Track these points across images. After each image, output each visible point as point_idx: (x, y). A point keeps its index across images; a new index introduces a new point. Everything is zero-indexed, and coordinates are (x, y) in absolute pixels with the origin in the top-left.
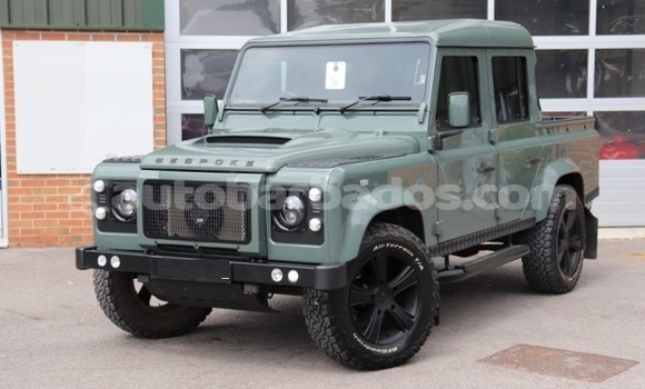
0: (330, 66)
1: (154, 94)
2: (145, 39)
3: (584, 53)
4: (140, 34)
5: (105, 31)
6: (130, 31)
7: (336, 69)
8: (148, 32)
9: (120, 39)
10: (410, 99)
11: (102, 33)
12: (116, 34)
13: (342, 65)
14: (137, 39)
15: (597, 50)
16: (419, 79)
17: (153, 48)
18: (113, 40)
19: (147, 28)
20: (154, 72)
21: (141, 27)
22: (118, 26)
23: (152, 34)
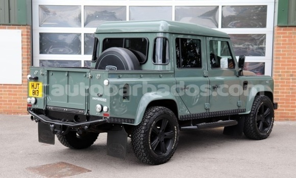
1: (22, 51)
2: (19, 28)
4: (17, 26)
6: (13, 25)
9: (8, 28)
12: (7, 26)
14: (15, 28)
17: (22, 32)
19: (19, 24)
20: (22, 42)
21: (17, 23)
22: (7, 23)
23: (21, 26)
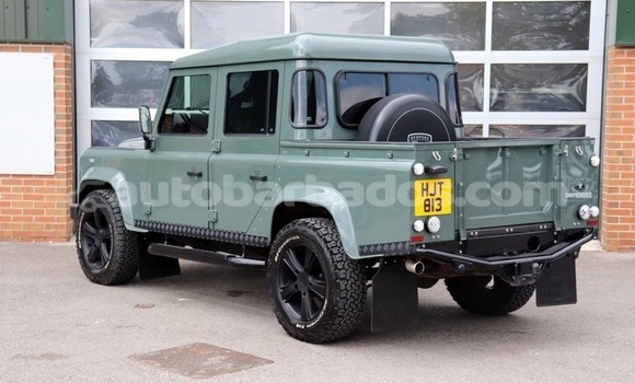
1: (55, 101)
2: (47, 50)
3: (480, 67)
4: (42, 46)
5: (10, 43)
6: (33, 43)
8: (51, 44)
9: (24, 50)
11: (8, 45)
12: (20, 46)
14: (39, 50)
15: (492, 65)
17: (55, 59)
18: (18, 51)
19: (48, 41)
20: (55, 81)
21: (43, 39)
22: (22, 38)
23: (53, 46)
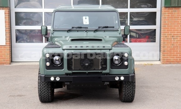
0: (84, 17)
1: (5, 24)
3: (127, 13)
4: (1, 8)
7: (86, 18)
10: (114, 27)
13: (87, 17)
15: (130, 12)
16: (115, 22)
17: (5, 12)
19: (3, 6)
20: (5, 18)
21: (1, 6)
23: (4, 8)
